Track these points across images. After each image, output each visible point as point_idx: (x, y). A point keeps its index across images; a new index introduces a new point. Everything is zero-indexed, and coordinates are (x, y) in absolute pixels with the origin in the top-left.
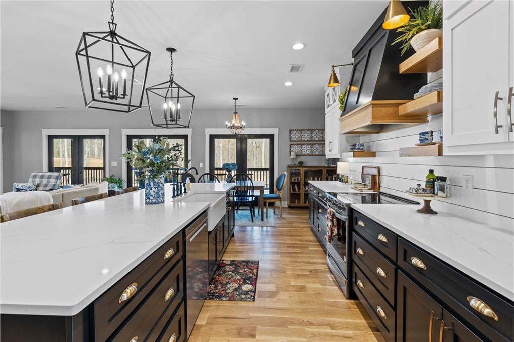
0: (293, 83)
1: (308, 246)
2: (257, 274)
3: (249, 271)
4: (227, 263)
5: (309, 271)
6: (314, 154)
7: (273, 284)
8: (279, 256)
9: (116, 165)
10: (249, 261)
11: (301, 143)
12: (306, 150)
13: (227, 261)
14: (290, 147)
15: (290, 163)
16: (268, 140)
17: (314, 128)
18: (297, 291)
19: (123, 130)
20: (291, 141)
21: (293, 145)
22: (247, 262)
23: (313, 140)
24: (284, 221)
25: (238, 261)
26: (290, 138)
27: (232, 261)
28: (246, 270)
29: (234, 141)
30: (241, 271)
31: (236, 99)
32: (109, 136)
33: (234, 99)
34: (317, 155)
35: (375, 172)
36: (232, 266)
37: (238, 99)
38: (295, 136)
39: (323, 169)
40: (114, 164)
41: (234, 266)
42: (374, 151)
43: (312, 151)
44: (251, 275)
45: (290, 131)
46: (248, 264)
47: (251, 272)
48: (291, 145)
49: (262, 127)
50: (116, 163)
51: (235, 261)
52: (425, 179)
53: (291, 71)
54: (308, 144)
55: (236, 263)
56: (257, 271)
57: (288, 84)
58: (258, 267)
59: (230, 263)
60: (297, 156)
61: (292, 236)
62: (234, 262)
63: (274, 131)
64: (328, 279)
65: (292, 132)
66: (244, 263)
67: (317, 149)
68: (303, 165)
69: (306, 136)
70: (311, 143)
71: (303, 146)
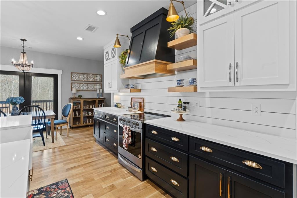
0: (83, 39)
1: (100, 154)
2: (71, 191)
3: (62, 191)
4: (33, 193)
5: (110, 172)
6: (89, 90)
7: (89, 194)
8: (83, 168)
10: (58, 183)
11: (80, 82)
12: (83, 87)
13: (33, 191)
14: (72, 85)
15: (71, 97)
16: (52, 79)
17: (89, 73)
18: (110, 191)
20: (72, 80)
21: (74, 83)
22: (57, 184)
23: (89, 80)
24: (72, 139)
25: (46, 186)
26: (72, 78)
27: (39, 190)
28: (59, 192)
29: (17, 77)
30: (53, 195)
31: (24, 40)
33: (21, 39)
34: (91, 91)
35: (141, 101)
36: (41, 194)
37: (26, 40)
38: (76, 77)
39: (96, 100)
41: (43, 193)
42: (140, 89)
43: (87, 88)
44: (66, 195)
45: (72, 73)
46: (58, 186)
47: (65, 192)
48: (72, 83)
49: (47, 68)
51: (42, 188)
52: (178, 104)
53: (87, 29)
54: (85, 83)
55: (45, 189)
56: (70, 188)
57: (80, 38)
58: (68, 184)
59: (37, 192)
60: (77, 91)
61: (84, 149)
62: (42, 190)
63: (59, 72)
64: (124, 173)
65: (73, 74)
66: (53, 187)
67: (91, 87)
68: (82, 98)
69: (83, 78)
70: (87, 82)
71: (81, 84)
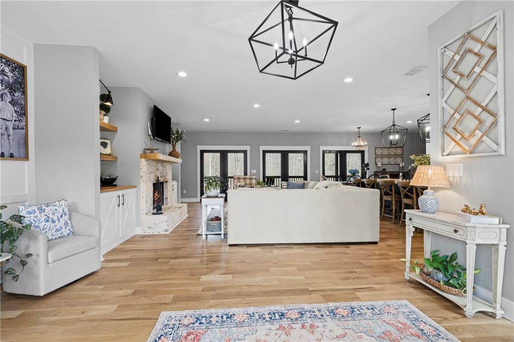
6: (390, 163)
9: (255, 172)
11: (382, 156)
12: (386, 161)
14: (376, 159)
16: (360, 155)
19: (260, 146)
20: (376, 155)
21: (378, 157)
23: (390, 154)
26: (375, 152)
32: (250, 151)
33: (358, 128)
34: (393, 164)
38: (379, 152)
40: (254, 171)
43: (389, 162)
45: (376, 148)
48: (376, 158)
50: (255, 171)
54: (387, 157)
60: (382, 164)
63: (365, 148)
65: (377, 149)
67: (392, 161)
68: (386, 171)
69: (386, 152)
70: (389, 156)
71: (384, 158)
